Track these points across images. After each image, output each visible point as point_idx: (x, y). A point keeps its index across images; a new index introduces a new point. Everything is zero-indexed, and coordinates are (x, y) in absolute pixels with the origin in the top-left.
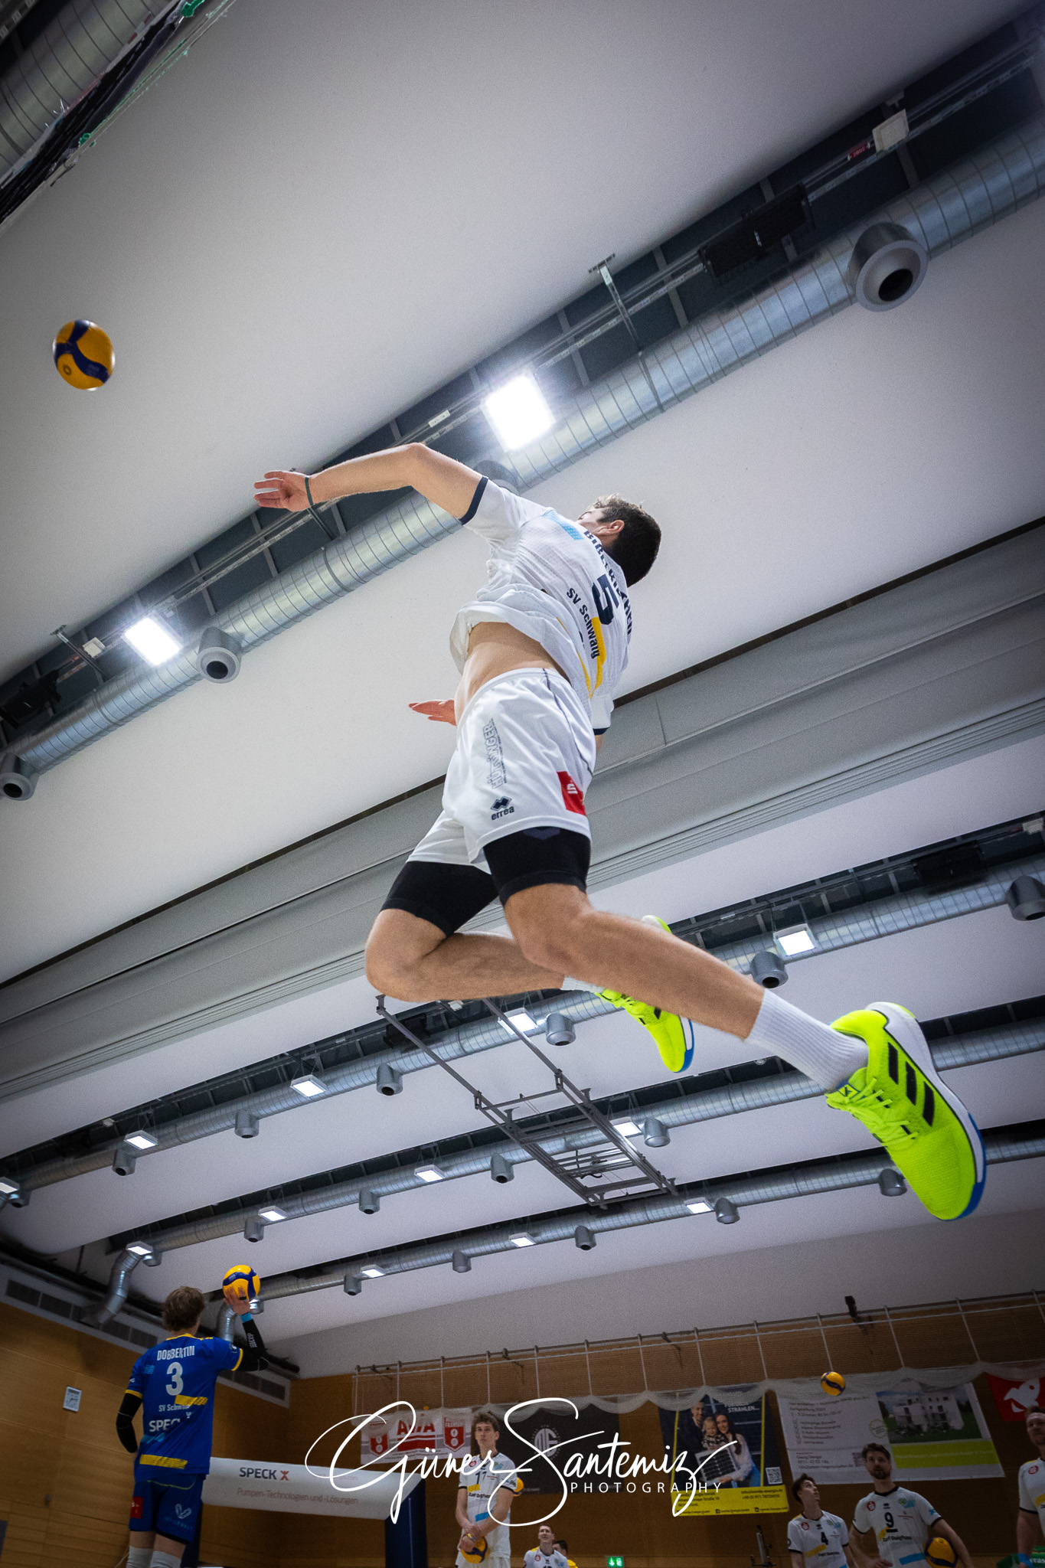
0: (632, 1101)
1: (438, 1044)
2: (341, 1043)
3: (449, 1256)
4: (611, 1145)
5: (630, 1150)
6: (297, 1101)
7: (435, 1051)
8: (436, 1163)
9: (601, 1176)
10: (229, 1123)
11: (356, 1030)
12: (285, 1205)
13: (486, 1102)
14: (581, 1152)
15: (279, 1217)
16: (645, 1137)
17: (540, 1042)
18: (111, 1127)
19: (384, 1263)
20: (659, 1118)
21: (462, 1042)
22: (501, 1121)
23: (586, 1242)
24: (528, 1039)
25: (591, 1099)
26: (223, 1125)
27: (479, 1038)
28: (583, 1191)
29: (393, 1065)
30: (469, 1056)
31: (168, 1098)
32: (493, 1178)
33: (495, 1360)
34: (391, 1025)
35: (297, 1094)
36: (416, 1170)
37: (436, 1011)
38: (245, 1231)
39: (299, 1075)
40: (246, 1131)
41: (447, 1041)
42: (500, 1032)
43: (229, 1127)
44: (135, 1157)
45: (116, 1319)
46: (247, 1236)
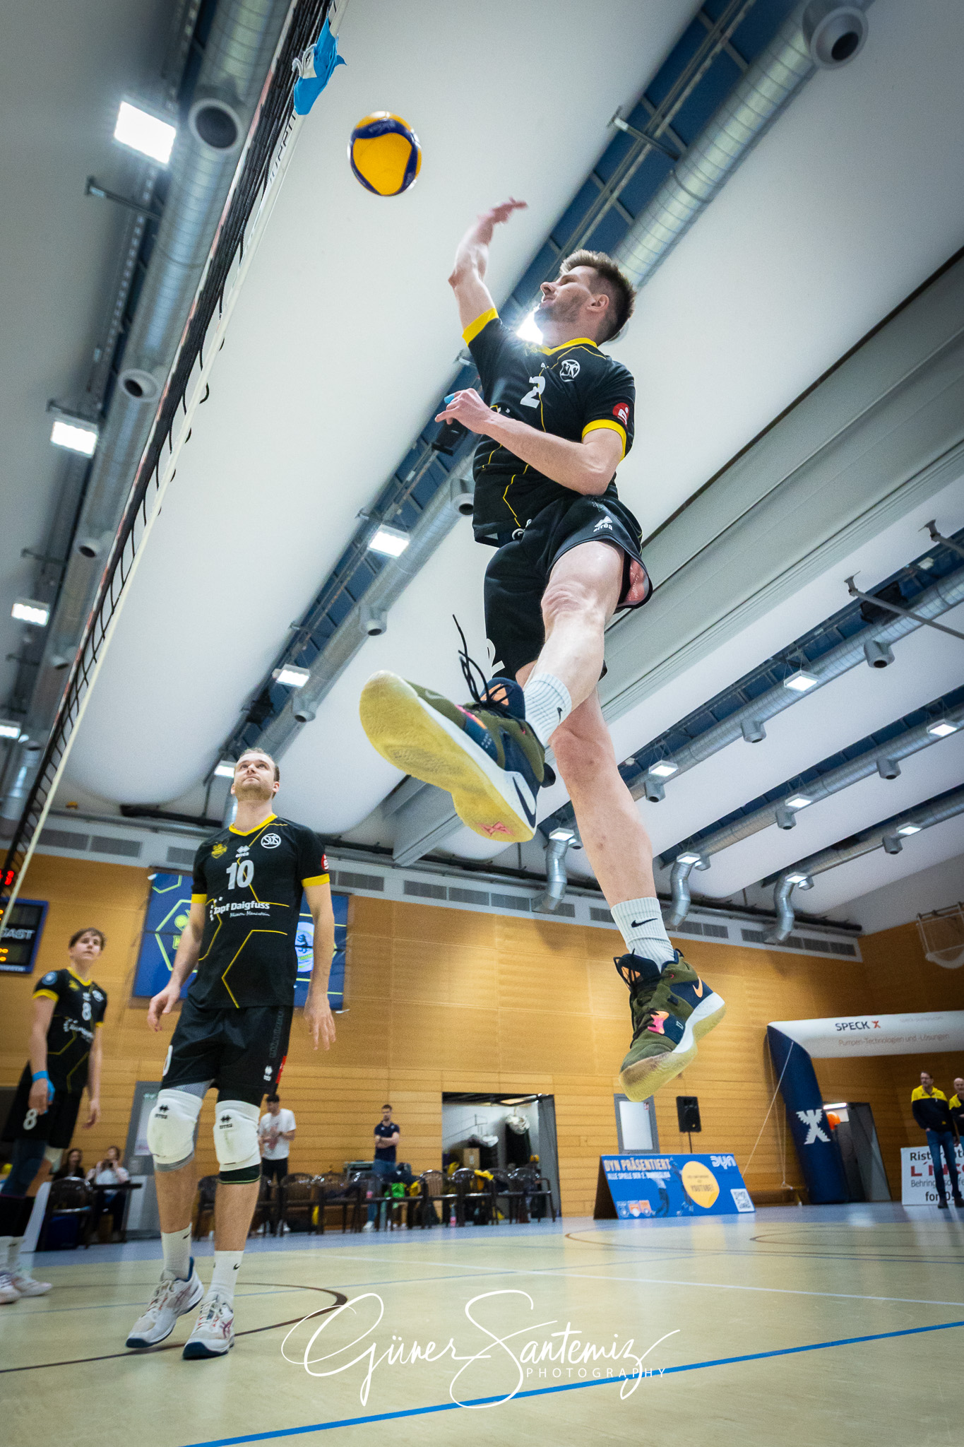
1: (918, 606)
2: (820, 634)
6: (794, 698)
7: (918, 613)
8: (946, 717)
10: (735, 734)
11: (830, 619)
12: (807, 791)
15: (805, 802)
18: (633, 765)
19: (917, 819)
21: (942, 597)
26: (731, 737)
27: (961, 588)
29: (878, 639)
30: (953, 608)
31: (675, 728)
34: (866, 602)
35: (791, 691)
36: (926, 728)
37: (906, 576)
38: (777, 822)
39: (788, 674)
40: (755, 737)
41: (926, 600)
43: (736, 738)
44: (662, 784)
45: (687, 919)
46: (780, 826)
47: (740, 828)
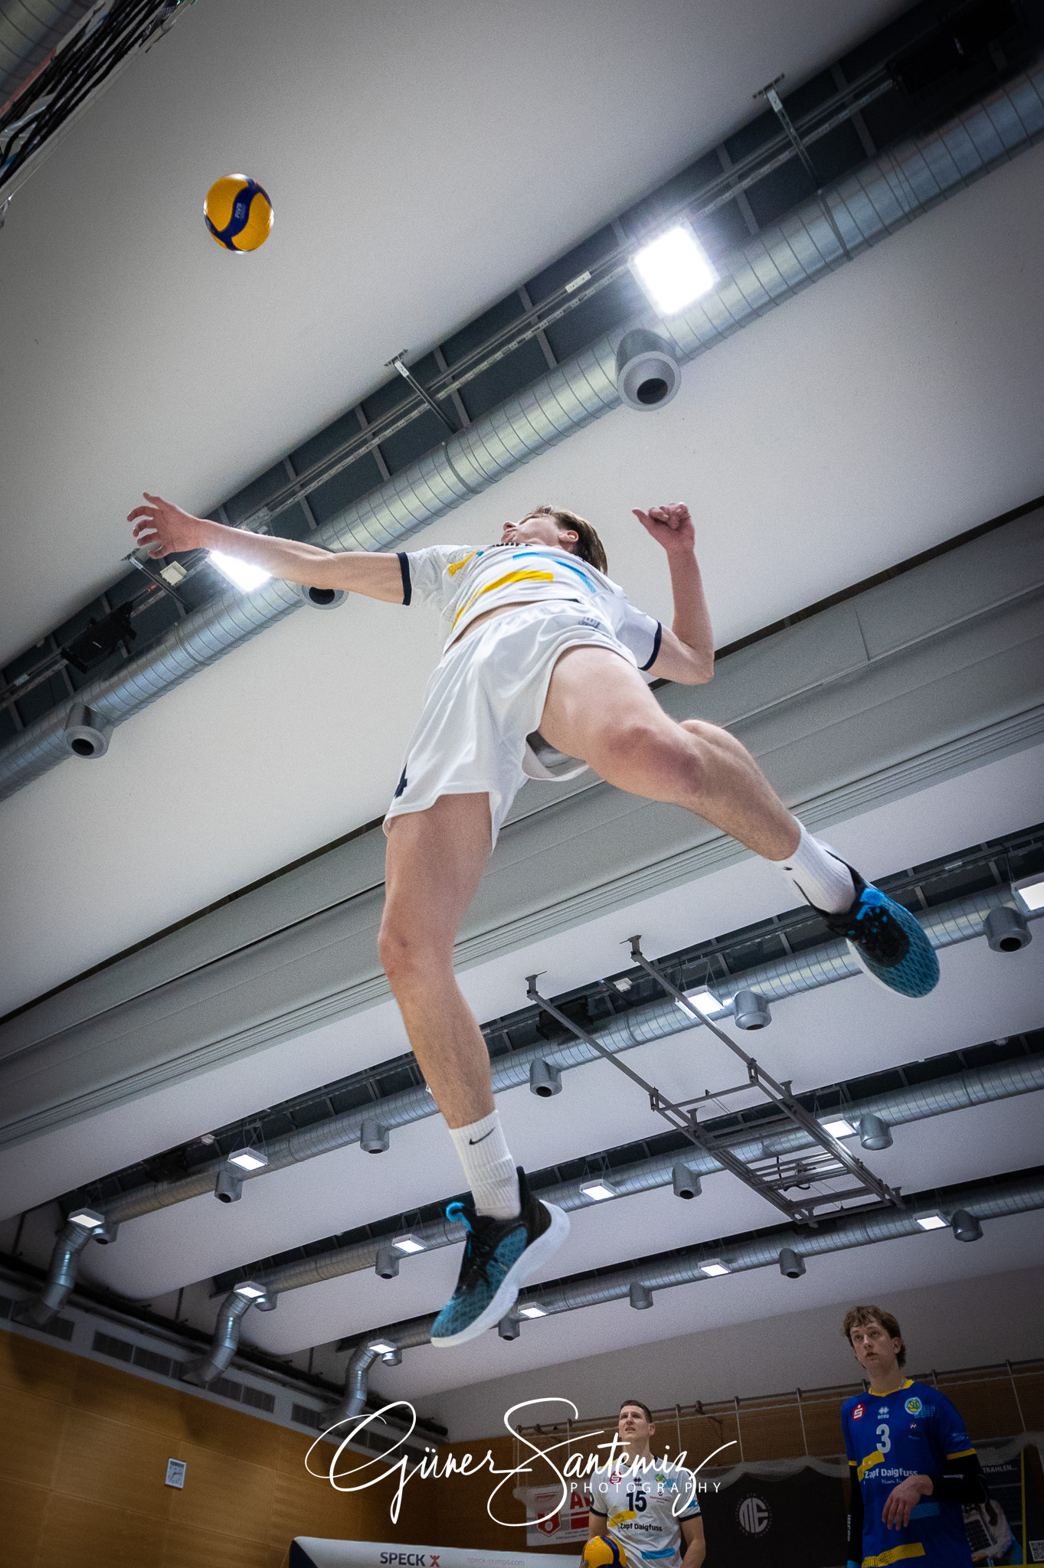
0: (843, 1092)
1: (603, 1033)
3: (625, 1289)
4: (820, 1149)
5: (843, 1154)
7: (600, 1042)
8: (606, 1177)
9: (809, 1188)
10: (352, 1137)
11: (502, 1019)
12: (424, 1233)
13: (665, 1101)
14: (783, 1158)
15: (417, 1247)
16: (862, 1138)
17: (728, 1026)
18: (211, 1145)
19: (547, 1300)
20: (878, 1115)
21: (632, 1029)
22: (683, 1124)
23: (793, 1268)
24: (713, 1023)
25: (793, 1094)
26: (346, 1139)
27: (653, 1024)
28: (787, 1206)
29: (549, 1060)
30: (641, 1046)
31: (277, 1109)
32: (675, 1193)
33: (688, 1414)
34: (545, 1011)
36: (581, 1186)
37: (600, 992)
38: (376, 1265)
40: (375, 1145)
41: (613, 1028)
42: (678, 1015)
43: (353, 1141)
44: (241, 1180)
45: (225, 1375)
46: (378, 1272)
47: (325, 1263)
